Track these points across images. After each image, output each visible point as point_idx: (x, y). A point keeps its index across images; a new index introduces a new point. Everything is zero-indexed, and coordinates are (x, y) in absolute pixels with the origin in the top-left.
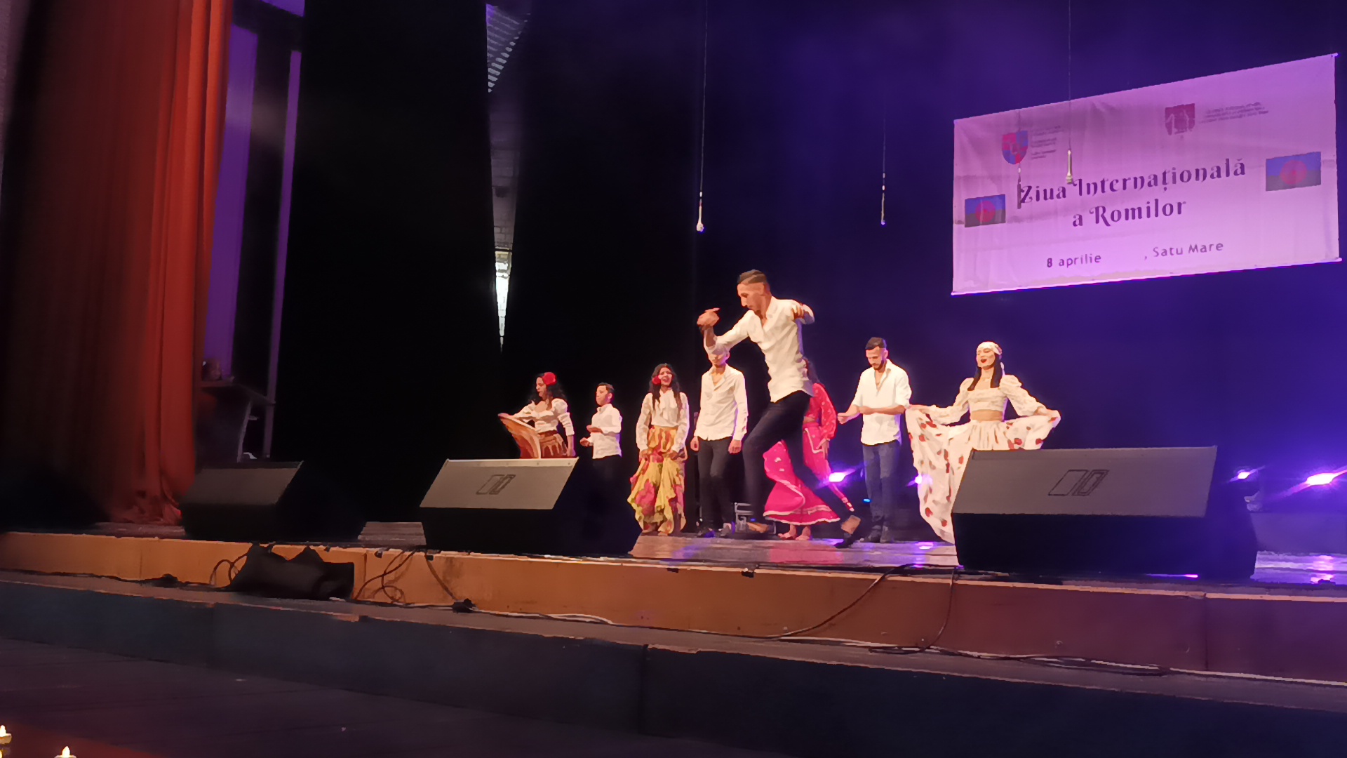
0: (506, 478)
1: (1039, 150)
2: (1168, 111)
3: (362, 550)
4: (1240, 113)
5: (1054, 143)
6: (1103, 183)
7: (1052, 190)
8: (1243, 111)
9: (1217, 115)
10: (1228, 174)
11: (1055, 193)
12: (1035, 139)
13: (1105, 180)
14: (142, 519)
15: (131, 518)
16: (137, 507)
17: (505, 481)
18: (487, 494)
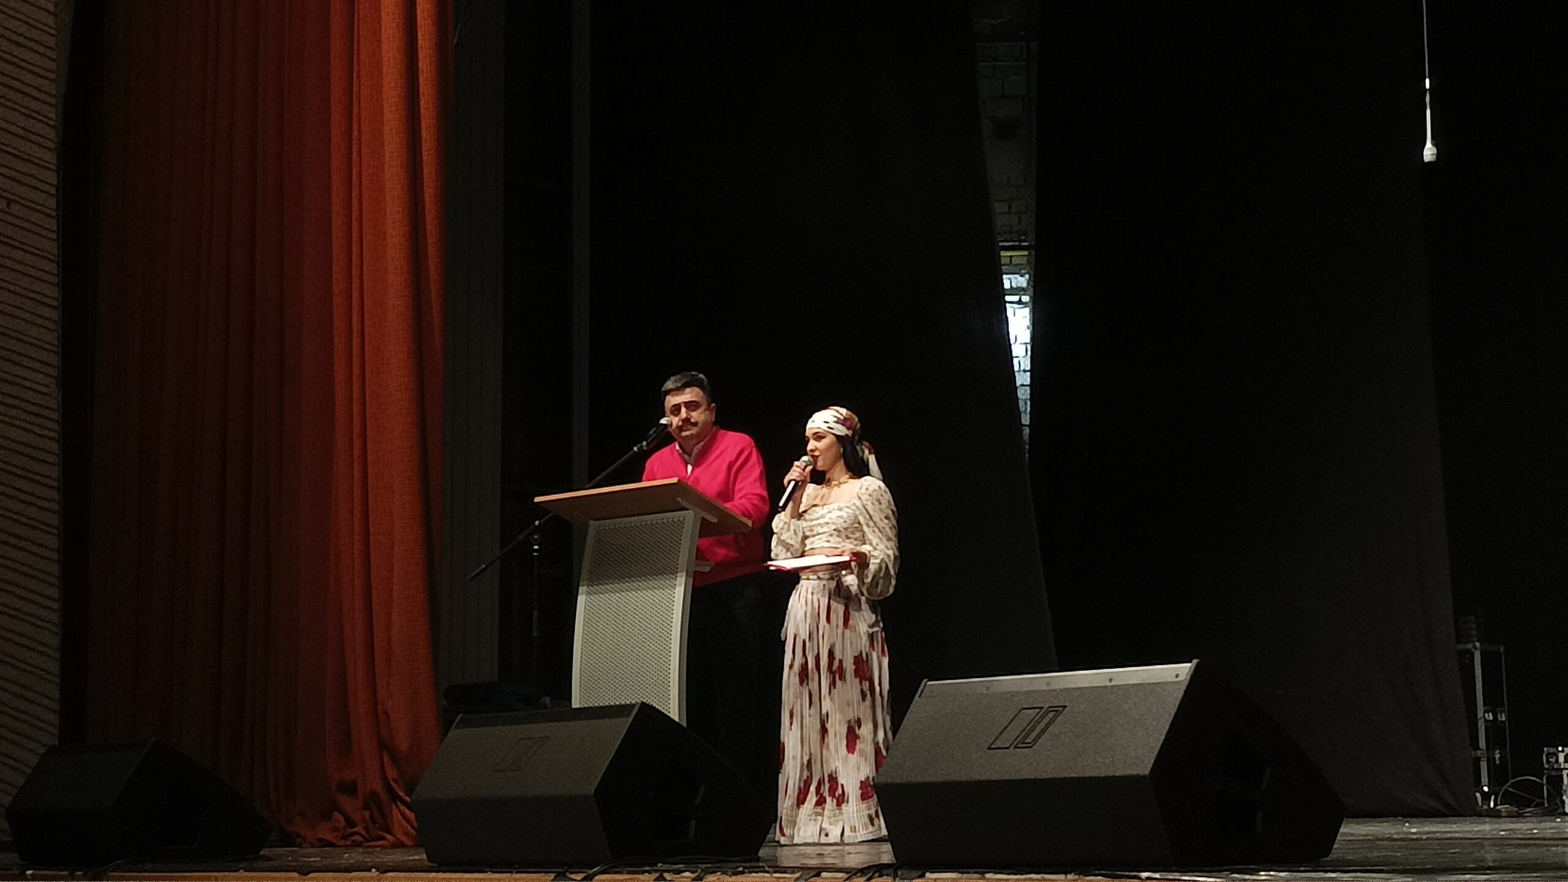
0: (1047, 712)
3: (767, 878)
14: (353, 838)
15: (329, 837)
16: (341, 816)
17: (1046, 720)
18: (1012, 748)
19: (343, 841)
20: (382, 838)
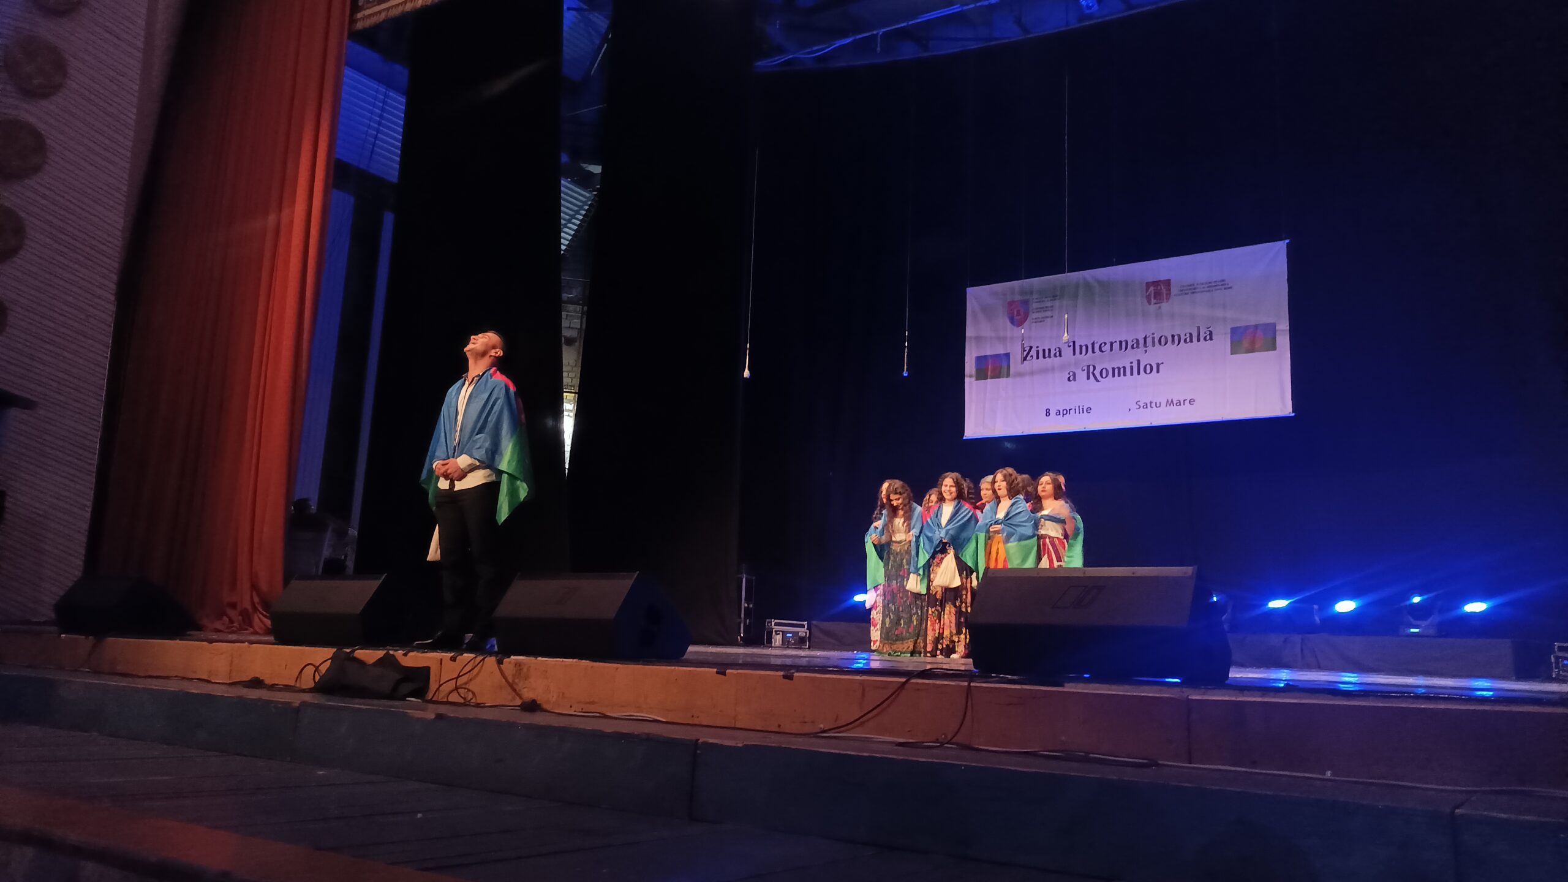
1: (1040, 315)
2: (1148, 285)
4: (1209, 289)
5: (1052, 310)
6: (1093, 344)
7: (1050, 350)
8: (1212, 286)
9: (1191, 289)
10: (1198, 340)
11: (1053, 352)
12: (1035, 306)
13: (1095, 342)
14: (233, 628)
16: (227, 619)
20: (246, 629)
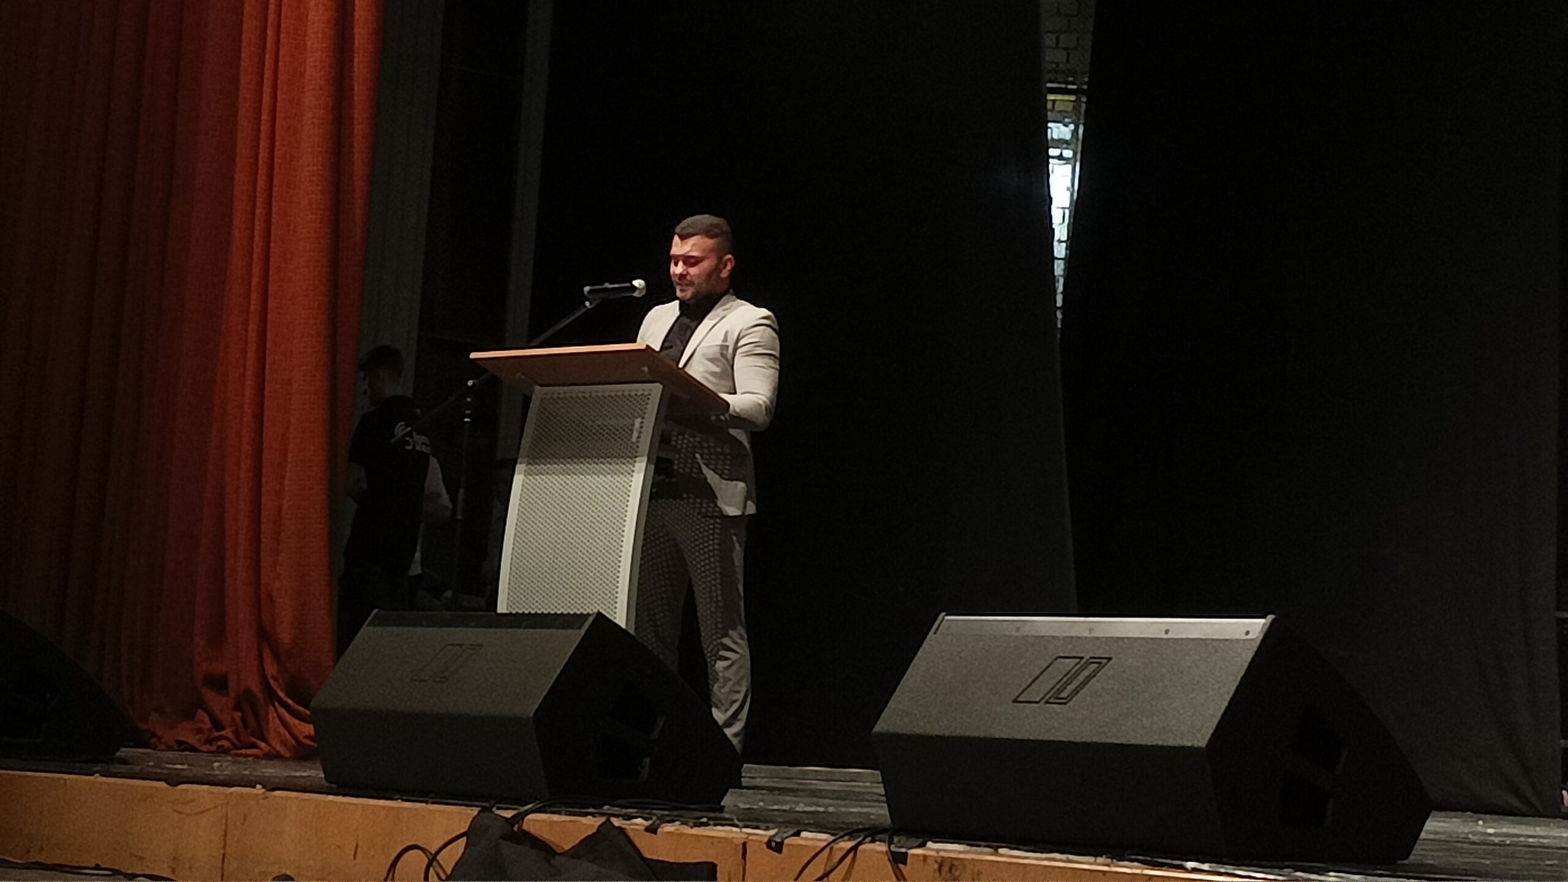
0: (1088, 663)
3: (735, 833)
14: (220, 743)
15: (192, 740)
16: (205, 715)
17: (1086, 673)
18: (1043, 702)
19: (208, 746)
20: (255, 746)
